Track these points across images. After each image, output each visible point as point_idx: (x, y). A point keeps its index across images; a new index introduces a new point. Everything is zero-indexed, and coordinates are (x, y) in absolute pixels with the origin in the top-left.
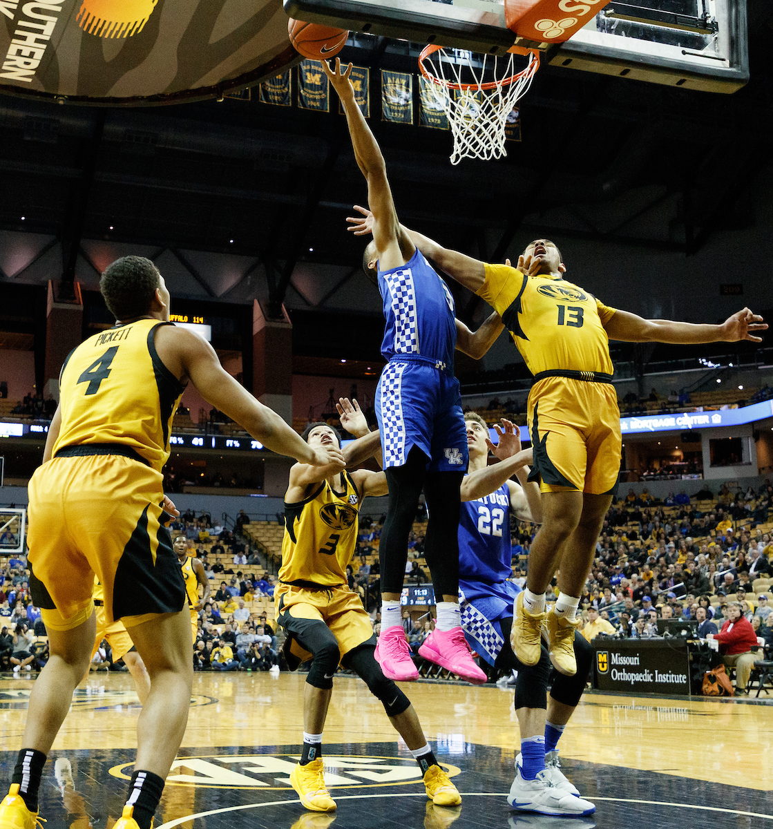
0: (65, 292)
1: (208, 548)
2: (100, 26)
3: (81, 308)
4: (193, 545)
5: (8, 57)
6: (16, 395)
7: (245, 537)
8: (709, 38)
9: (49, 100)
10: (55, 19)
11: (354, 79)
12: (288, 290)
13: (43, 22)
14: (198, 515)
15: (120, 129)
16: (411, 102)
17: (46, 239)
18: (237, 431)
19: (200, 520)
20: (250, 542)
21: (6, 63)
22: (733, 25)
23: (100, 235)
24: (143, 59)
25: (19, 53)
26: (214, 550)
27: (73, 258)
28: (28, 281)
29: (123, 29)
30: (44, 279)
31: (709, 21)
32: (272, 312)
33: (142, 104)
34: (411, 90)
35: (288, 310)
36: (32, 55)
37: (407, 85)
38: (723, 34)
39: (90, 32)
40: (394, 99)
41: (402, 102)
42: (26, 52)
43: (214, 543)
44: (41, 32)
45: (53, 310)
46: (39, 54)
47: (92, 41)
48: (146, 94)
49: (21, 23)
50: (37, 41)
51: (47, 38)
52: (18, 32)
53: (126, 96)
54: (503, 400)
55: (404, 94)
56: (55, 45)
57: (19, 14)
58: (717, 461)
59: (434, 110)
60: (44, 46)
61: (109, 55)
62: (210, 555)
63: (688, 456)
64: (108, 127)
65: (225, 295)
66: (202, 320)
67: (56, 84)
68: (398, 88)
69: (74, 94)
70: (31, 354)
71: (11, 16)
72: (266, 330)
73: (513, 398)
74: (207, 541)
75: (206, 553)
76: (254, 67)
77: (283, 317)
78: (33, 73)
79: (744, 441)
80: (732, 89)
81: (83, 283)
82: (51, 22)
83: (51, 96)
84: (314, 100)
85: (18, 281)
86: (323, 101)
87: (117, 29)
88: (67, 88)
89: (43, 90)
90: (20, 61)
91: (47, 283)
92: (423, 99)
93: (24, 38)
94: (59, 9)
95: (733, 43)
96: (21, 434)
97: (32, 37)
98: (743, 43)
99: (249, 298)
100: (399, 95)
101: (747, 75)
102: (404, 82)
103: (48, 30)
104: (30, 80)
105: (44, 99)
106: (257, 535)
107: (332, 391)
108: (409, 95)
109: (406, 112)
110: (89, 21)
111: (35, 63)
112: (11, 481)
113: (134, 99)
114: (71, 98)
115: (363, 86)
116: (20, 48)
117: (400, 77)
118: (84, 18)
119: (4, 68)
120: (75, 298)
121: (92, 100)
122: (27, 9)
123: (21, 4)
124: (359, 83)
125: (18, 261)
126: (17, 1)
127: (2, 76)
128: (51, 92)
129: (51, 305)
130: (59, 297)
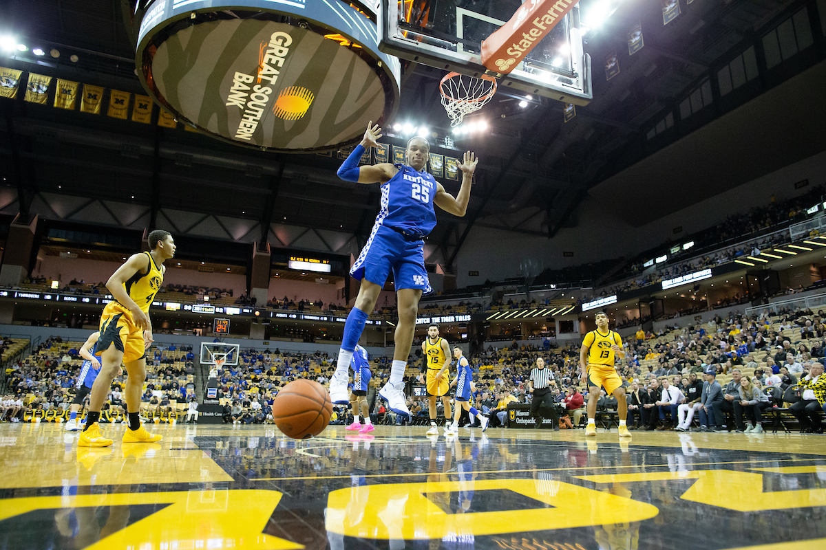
0: (262, 247)
1: (327, 368)
2: (284, 114)
3: (269, 255)
4: (319, 367)
5: (240, 127)
6: (237, 295)
8: (574, 80)
9: (258, 149)
10: (263, 110)
11: (400, 153)
13: (257, 111)
14: (322, 353)
17: (254, 223)
19: (323, 355)
21: (239, 130)
22: (585, 74)
23: (279, 221)
24: (303, 130)
25: (245, 125)
26: (329, 370)
27: (266, 231)
28: (245, 242)
29: (295, 116)
30: (252, 241)
31: (574, 72)
33: (302, 152)
36: (251, 126)
38: (580, 78)
39: (279, 116)
42: (248, 125)
43: (330, 366)
44: (256, 116)
45: (256, 256)
46: (254, 127)
47: (279, 121)
48: (304, 148)
49: (246, 111)
50: (254, 120)
51: (259, 119)
52: (245, 116)
53: (295, 148)
54: (466, 302)
56: (262, 122)
57: (246, 106)
58: (562, 331)
59: (436, 168)
60: (257, 123)
61: (287, 129)
62: (327, 372)
63: (549, 329)
64: (286, 172)
65: (337, 251)
66: (324, 262)
67: (262, 142)
69: (271, 147)
70: (245, 276)
71: (242, 108)
73: (470, 301)
74: (326, 365)
75: (325, 371)
76: (355, 137)
78: (251, 135)
79: (574, 322)
80: (585, 104)
81: (271, 244)
82: (261, 111)
83: (259, 147)
85: (240, 242)
87: (292, 115)
88: (267, 144)
89: (255, 144)
90: (245, 129)
91: (254, 243)
93: (248, 119)
94: (265, 105)
95: (585, 82)
96: (239, 313)
97: (251, 118)
98: (590, 83)
99: (349, 253)
101: (591, 97)
103: (259, 115)
104: (249, 139)
105: (255, 149)
107: (386, 297)
110: (279, 111)
111: (252, 131)
112: (233, 336)
113: (299, 150)
114: (269, 148)
116: (246, 123)
118: (276, 110)
119: (237, 133)
120: (266, 250)
121: (278, 149)
122: (250, 105)
123: (247, 102)
124: (402, 155)
125: (240, 232)
126: (245, 100)
127: (236, 136)
128: (259, 145)
129: (255, 253)
130: (260, 249)
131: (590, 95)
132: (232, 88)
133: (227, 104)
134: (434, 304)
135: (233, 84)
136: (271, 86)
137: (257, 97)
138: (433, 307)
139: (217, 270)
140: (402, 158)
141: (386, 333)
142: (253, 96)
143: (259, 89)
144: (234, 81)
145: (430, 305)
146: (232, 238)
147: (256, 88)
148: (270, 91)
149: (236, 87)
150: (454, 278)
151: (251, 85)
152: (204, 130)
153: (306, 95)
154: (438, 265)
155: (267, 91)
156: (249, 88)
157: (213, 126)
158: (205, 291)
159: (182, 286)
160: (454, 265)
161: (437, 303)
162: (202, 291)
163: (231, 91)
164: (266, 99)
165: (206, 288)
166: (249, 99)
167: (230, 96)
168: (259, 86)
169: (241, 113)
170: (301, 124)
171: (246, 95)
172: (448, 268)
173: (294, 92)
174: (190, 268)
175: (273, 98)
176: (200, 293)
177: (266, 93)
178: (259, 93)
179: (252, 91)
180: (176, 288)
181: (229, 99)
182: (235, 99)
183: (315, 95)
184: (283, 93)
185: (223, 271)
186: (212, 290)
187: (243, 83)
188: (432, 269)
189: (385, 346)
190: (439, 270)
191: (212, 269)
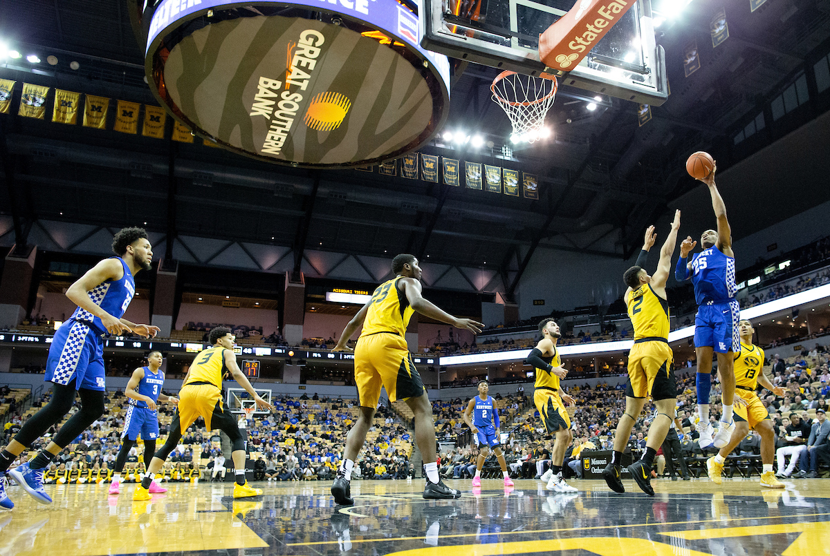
0: (295, 277)
2: (316, 124)
3: (304, 286)
5: (266, 140)
6: (267, 333)
7: (392, 410)
8: (646, 77)
9: (289, 165)
10: (293, 120)
11: (451, 166)
13: (285, 121)
15: (327, 191)
16: (481, 178)
17: (285, 249)
20: (395, 412)
21: (265, 144)
22: (659, 71)
23: (314, 247)
24: (339, 142)
25: (272, 138)
27: (299, 259)
28: (274, 271)
29: (329, 125)
30: (284, 270)
31: (646, 67)
33: (339, 168)
34: (481, 172)
36: (279, 139)
37: (479, 170)
38: (653, 74)
39: (311, 127)
40: (472, 177)
41: (476, 178)
42: (276, 138)
44: (284, 127)
45: (288, 287)
46: (283, 139)
47: (312, 132)
48: (341, 162)
49: (274, 122)
50: (282, 132)
51: (288, 130)
52: (272, 127)
53: (330, 163)
55: (477, 174)
56: (292, 134)
57: (273, 116)
59: (493, 183)
60: (286, 135)
61: (321, 140)
66: (367, 292)
67: (292, 156)
68: (474, 171)
69: (302, 162)
70: (276, 312)
71: (269, 118)
76: (398, 148)
78: (280, 149)
80: (661, 103)
81: (305, 273)
82: (290, 121)
83: (289, 162)
84: (430, 176)
85: (269, 272)
86: (434, 177)
87: (326, 126)
88: (298, 158)
89: (285, 159)
90: (273, 143)
91: (285, 273)
92: (487, 177)
93: (275, 130)
94: (295, 114)
95: (659, 80)
96: (270, 354)
97: (280, 129)
98: (664, 80)
100: (475, 175)
101: (666, 96)
102: (477, 168)
103: (289, 125)
104: (278, 153)
105: (286, 164)
107: (439, 331)
108: (480, 175)
109: (478, 183)
110: (311, 121)
111: (281, 144)
114: (300, 164)
115: (455, 169)
116: (273, 135)
117: (475, 165)
118: (308, 119)
119: (264, 146)
120: (300, 281)
121: (311, 165)
122: (277, 114)
123: (274, 112)
124: (453, 168)
125: (269, 260)
126: (272, 109)
127: (263, 151)
128: (289, 160)
129: (287, 284)
130: (292, 280)
131: (665, 94)
132: (257, 95)
133: (252, 114)
134: (494, 339)
135: (258, 91)
136: (302, 93)
137: (285, 105)
138: (493, 342)
139: (244, 305)
140: (454, 171)
141: (439, 372)
142: (280, 104)
143: (287, 96)
144: (259, 87)
145: (489, 339)
146: (261, 268)
147: (283, 95)
148: (300, 98)
149: (261, 94)
150: (517, 308)
151: (278, 92)
152: (226, 144)
153: (341, 102)
154: (497, 293)
155: (297, 98)
156: (276, 95)
157: (235, 140)
159: (204, 324)
160: (516, 293)
161: (498, 338)
163: (256, 99)
164: (296, 107)
166: (276, 108)
167: (254, 105)
168: (288, 93)
169: (267, 124)
170: (337, 134)
171: (273, 103)
172: (509, 297)
173: (328, 98)
174: (213, 303)
175: (304, 106)
177: (296, 100)
178: (288, 100)
179: (279, 99)
180: (197, 326)
181: (253, 109)
182: (260, 109)
183: (352, 101)
184: (315, 99)
185: (251, 306)
186: (239, 327)
187: (269, 89)
188: (491, 298)
189: (439, 388)
190: (499, 300)
191: (239, 304)
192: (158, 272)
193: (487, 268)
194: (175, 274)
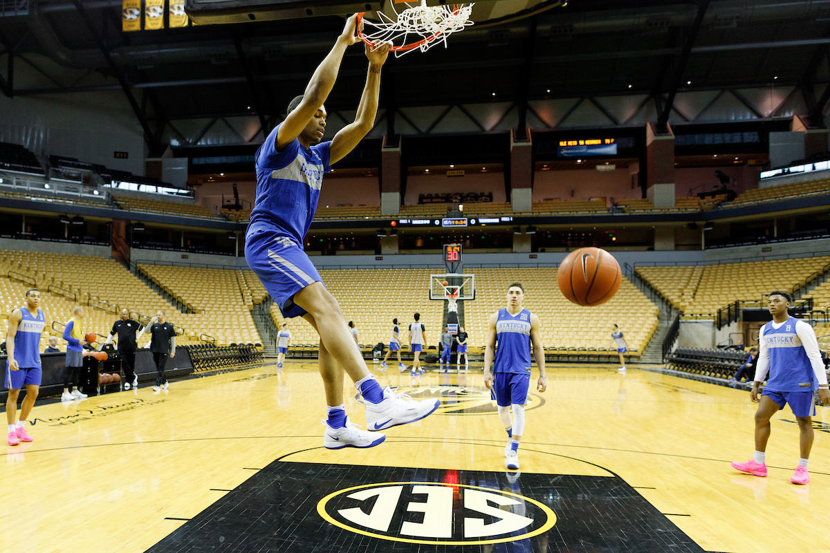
0: (521, 135)
3: (530, 144)
12: (672, 112)
15: (547, 27)
17: (508, 104)
18: (634, 210)
23: (542, 96)
27: (524, 112)
28: (498, 131)
30: (508, 129)
32: (660, 129)
35: (672, 126)
45: (514, 147)
64: (540, 28)
65: (626, 123)
70: (502, 174)
72: (654, 142)
77: (668, 132)
81: (532, 128)
85: (492, 132)
91: (510, 131)
99: (643, 123)
106: (647, 276)
120: (526, 138)
125: (492, 121)
129: (513, 144)
130: (517, 139)
141: (703, 229)
146: (483, 129)
154: (795, 117)
158: (459, 198)
159: (434, 195)
160: (826, 113)
162: (456, 198)
165: (460, 195)
172: (814, 120)
174: (439, 173)
176: (454, 201)
180: (427, 198)
185: (478, 171)
186: (468, 195)
188: (786, 125)
189: (703, 248)
190: (798, 126)
191: (463, 171)
192: (383, 150)
193: (779, 84)
194: (398, 149)
